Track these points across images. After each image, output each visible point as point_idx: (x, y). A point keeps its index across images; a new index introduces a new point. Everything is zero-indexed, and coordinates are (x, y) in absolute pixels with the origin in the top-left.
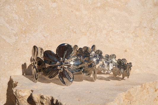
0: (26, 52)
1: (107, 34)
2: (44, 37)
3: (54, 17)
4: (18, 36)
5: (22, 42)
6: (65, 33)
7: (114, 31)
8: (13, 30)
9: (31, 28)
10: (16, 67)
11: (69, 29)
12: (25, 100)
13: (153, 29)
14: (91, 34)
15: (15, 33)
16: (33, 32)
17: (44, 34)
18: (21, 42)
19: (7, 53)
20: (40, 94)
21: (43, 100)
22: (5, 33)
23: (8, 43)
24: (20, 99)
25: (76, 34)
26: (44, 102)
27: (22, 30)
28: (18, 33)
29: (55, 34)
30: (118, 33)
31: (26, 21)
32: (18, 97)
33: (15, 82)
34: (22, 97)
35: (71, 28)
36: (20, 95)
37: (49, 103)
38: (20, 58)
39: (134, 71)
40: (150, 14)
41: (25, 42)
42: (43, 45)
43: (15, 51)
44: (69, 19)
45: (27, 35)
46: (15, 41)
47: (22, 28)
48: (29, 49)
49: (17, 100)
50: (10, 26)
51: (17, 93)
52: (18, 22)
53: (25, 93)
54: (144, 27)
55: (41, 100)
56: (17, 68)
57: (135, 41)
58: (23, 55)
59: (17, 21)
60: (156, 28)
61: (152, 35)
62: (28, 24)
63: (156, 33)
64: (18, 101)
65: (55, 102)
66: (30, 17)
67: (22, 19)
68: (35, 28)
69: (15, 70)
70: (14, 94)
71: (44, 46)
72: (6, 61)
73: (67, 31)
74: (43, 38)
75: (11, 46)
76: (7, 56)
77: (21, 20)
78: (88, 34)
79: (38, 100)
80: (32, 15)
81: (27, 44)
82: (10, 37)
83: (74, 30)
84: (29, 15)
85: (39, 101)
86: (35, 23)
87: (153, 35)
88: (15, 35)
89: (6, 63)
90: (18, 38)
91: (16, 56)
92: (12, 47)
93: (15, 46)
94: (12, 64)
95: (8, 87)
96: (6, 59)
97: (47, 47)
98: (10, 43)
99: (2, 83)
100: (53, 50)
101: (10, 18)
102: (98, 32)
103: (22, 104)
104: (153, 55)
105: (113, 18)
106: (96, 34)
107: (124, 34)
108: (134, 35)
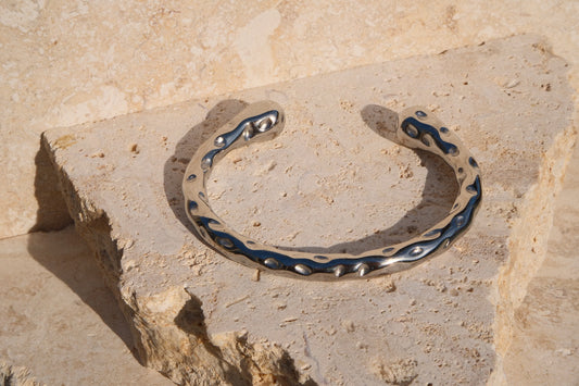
0: (86, 45)
5: (65, 15)
10: (55, 103)
12: (169, 319)
18: (59, 16)
19: (13, 64)
21: (250, 352)
23: (11, 28)
24: (153, 318)
26: (255, 358)
37: (275, 365)
38: (65, 69)
41: (74, 14)
42: (144, 10)
43: (42, 51)
46: (38, 18)
48: (92, 33)
51: (140, 305)
53: (166, 302)
55: (242, 349)
56: (62, 105)
58: (77, 58)
65: (303, 380)
69: (56, 111)
70: (127, 302)
71: (150, 14)
72: (14, 90)
75: (25, 35)
76: (17, 74)
81: (83, 20)
82: (14, 5)
89: (16, 97)
90: (47, 4)
91: (51, 67)
92: (26, 40)
93: (40, 33)
94: (39, 96)
95: (37, 172)
96: (13, 83)
97: (163, 14)
98: (17, 28)
99: (15, 159)
100: (187, 21)
103: (159, 328)
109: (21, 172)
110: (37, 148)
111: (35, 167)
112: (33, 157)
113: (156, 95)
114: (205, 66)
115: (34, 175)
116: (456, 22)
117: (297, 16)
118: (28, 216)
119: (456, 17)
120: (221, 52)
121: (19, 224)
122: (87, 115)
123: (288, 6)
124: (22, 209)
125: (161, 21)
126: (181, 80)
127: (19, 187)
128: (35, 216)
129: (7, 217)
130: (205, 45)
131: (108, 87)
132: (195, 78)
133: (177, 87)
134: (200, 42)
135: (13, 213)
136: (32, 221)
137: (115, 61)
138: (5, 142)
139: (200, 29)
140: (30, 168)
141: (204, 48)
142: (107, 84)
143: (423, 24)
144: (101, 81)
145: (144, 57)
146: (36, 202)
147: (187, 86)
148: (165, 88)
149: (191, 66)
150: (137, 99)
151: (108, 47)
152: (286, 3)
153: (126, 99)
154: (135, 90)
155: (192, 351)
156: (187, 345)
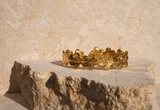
0: (31, 37)
1: (105, 23)
2: (49, 23)
3: (58, 5)
4: (22, 21)
5: (27, 28)
6: (68, 20)
7: (110, 20)
8: (18, 15)
9: (35, 14)
10: (20, 53)
11: (71, 17)
12: (44, 83)
13: (142, 20)
14: (91, 22)
15: (20, 18)
16: (37, 18)
17: (48, 21)
18: (25, 28)
20: (66, 76)
21: (70, 82)
22: (9, 18)
24: (39, 82)
25: (78, 21)
26: (72, 85)
27: (27, 16)
28: (23, 19)
29: (59, 21)
30: (114, 22)
31: (31, 7)
32: (37, 80)
33: (25, 65)
34: (41, 80)
35: (73, 16)
36: (38, 78)
37: (78, 85)
38: (25, 43)
40: (140, 7)
41: (29, 28)
42: (47, 31)
43: (19, 36)
44: (71, 7)
45: (32, 21)
46: (20, 27)
47: (26, 13)
48: (33, 34)
49: (35, 83)
50: (14, 11)
51: (35, 75)
52: (23, 8)
53: (44, 76)
54: (135, 18)
55: (67, 83)
56: (22, 54)
57: (127, 30)
58: (28, 40)
59: (22, 6)
60: (144, 19)
61: (140, 25)
62: (32, 10)
63: (144, 23)
64: (35, 85)
66: (35, 3)
67: (27, 5)
68: (40, 15)
69: (20, 55)
70: (31, 76)
72: (10, 46)
73: (70, 19)
74: (48, 24)
75: (16, 31)
76: (11, 42)
77: (25, 5)
78: (89, 22)
79: (63, 83)
82: (15, 22)
83: (76, 18)
84: (34, 1)
85: (65, 84)
86: (39, 9)
87: (142, 25)
89: (10, 48)
90: (23, 23)
91: (21, 41)
92: (16, 33)
93: (20, 31)
94: (16, 50)
95: (12, 73)
96: (10, 44)
97: (51, 33)
98: (14, 29)
99: (6, 68)
100: (57, 36)
101: (15, 3)
102: (98, 20)
103: (40, 88)
104: (141, 42)
105: (110, 8)
106: (95, 23)
107: (118, 23)
108: (127, 25)
109: (7, 72)
110: (13, 66)
112: (11, 68)
113: (47, 56)
115: (10, 74)
117: (84, 41)
118: (6, 88)
120: (64, 47)
121: (3, 90)
122: (28, 58)
124: (5, 85)
125: (51, 35)
126: (54, 53)
127: (6, 78)
128: (8, 88)
130: (61, 44)
131: (35, 51)
132: (57, 53)
133: (53, 55)
134: (60, 43)
135: (2, 86)
136: (7, 90)
137: (38, 44)
138: (4, 62)
139: (60, 39)
140: (10, 72)
141: (60, 45)
142: (34, 50)
144: (33, 48)
145: (45, 44)
146: (9, 84)
147: (55, 55)
148: (49, 54)
149: (57, 49)
150: (42, 56)
151: (36, 39)
152: (82, 37)
153: (39, 55)
154: (42, 53)
155: (50, 96)
156: (48, 94)
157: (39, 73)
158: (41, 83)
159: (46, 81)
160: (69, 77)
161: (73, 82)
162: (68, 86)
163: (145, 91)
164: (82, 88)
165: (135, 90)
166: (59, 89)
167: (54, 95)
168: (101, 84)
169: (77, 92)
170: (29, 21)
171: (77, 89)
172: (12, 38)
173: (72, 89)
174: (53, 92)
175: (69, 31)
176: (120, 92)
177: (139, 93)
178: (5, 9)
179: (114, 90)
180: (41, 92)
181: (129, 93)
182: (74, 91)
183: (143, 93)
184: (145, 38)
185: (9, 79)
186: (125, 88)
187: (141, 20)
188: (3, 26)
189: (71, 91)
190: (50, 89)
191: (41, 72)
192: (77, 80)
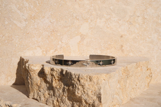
0: (35, 35)
1: (106, 22)
2: (51, 22)
3: (60, 6)
4: (27, 21)
5: (32, 27)
6: (69, 19)
7: (112, 19)
8: (23, 15)
9: (39, 14)
10: (25, 49)
12: (36, 73)
13: (146, 18)
14: (92, 21)
16: (41, 18)
17: (51, 20)
18: (30, 27)
19: (18, 36)
21: (53, 72)
22: (16, 18)
23: (19, 27)
24: (32, 73)
25: (79, 20)
26: (54, 74)
27: (32, 16)
28: (28, 19)
29: (61, 20)
30: (115, 21)
31: (35, 9)
32: (31, 71)
33: (26, 60)
34: (34, 71)
35: (74, 15)
36: (32, 69)
37: (59, 74)
38: (29, 40)
39: (128, 54)
40: (143, 5)
41: (34, 27)
42: (49, 29)
43: (25, 34)
44: (72, 7)
45: (36, 21)
46: (25, 26)
47: (31, 14)
48: (37, 33)
49: (30, 73)
50: (21, 12)
51: (30, 67)
53: (36, 67)
54: (138, 16)
55: (52, 73)
56: (27, 50)
57: (129, 28)
58: (32, 38)
59: (27, 8)
60: (148, 17)
61: (144, 23)
62: (36, 11)
63: (148, 21)
64: (30, 75)
65: (64, 73)
66: (39, 5)
67: (32, 7)
68: (43, 15)
69: (25, 51)
70: (27, 68)
71: (50, 31)
72: (17, 43)
73: (71, 18)
74: (50, 24)
76: (18, 39)
77: (30, 7)
78: (89, 21)
79: (49, 73)
80: (41, 3)
81: (35, 29)
82: (21, 22)
83: (77, 18)
84: (38, 3)
86: (43, 10)
87: (145, 24)
88: (25, 20)
89: (17, 45)
90: (28, 23)
91: (26, 39)
92: (22, 31)
93: (25, 30)
94: (22, 46)
95: (18, 67)
96: (17, 41)
97: (53, 31)
99: (13, 62)
100: (59, 34)
101: (22, 5)
102: (98, 19)
103: (34, 77)
104: (145, 41)
105: (111, 7)
106: (96, 22)
107: (120, 22)
108: (129, 23)
109: (14, 66)
110: (19, 60)
111: (17, 66)
112: (18, 63)
113: (49, 52)
114: (62, 47)
116: (123, 49)
117: (85, 39)
118: (13, 80)
119: (123, 48)
120: (66, 44)
121: (10, 82)
122: (32, 54)
123: (82, 36)
124: (12, 77)
125: (53, 33)
126: (56, 50)
127: (13, 71)
129: (8, 79)
130: (62, 42)
132: (59, 50)
133: (55, 52)
134: (61, 41)
135: (9, 78)
136: (14, 82)
137: (41, 41)
138: (12, 57)
139: (61, 37)
142: (38, 47)
143: (115, 48)
144: (37, 45)
145: (48, 41)
147: (57, 52)
148: (52, 51)
149: (59, 46)
150: (45, 52)
151: (40, 37)
152: (82, 35)
153: (42, 52)
154: (44, 50)
155: (41, 84)
156: (40, 82)
157: (33, 65)
158: (35, 73)
159: (38, 72)
160: (52, 68)
161: (55, 72)
162: (52, 75)
163: (97, 77)
164: (61, 77)
165: (90, 77)
166: (46, 78)
167: (44, 83)
168: (70, 73)
169: (58, 80)
170: (33, 21)
171: (58, 77)
172: (19, 36)
173: (55, 77)
174: (43, 80)
175: (70, 30)
176: (80, 77)
177: (93, 79)
178: (13, 11)
179: (77, 77)
180: (34, 80)
181: (86, 79)
182: (56, 79)
183: (95, 79)
184: (150, 37)
185: (16, 72)
186: (83, 75)
187: (144, 18)
188: (11, 26)
189: (54, 79)
190: (41, 78)
191: (34, 65)
192: (57, 70)
